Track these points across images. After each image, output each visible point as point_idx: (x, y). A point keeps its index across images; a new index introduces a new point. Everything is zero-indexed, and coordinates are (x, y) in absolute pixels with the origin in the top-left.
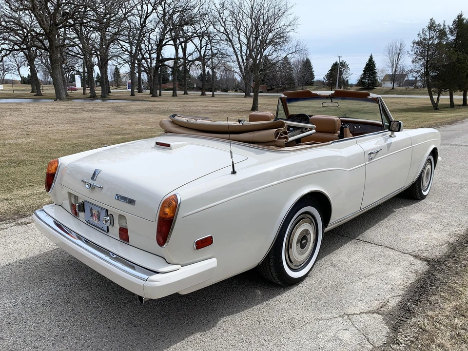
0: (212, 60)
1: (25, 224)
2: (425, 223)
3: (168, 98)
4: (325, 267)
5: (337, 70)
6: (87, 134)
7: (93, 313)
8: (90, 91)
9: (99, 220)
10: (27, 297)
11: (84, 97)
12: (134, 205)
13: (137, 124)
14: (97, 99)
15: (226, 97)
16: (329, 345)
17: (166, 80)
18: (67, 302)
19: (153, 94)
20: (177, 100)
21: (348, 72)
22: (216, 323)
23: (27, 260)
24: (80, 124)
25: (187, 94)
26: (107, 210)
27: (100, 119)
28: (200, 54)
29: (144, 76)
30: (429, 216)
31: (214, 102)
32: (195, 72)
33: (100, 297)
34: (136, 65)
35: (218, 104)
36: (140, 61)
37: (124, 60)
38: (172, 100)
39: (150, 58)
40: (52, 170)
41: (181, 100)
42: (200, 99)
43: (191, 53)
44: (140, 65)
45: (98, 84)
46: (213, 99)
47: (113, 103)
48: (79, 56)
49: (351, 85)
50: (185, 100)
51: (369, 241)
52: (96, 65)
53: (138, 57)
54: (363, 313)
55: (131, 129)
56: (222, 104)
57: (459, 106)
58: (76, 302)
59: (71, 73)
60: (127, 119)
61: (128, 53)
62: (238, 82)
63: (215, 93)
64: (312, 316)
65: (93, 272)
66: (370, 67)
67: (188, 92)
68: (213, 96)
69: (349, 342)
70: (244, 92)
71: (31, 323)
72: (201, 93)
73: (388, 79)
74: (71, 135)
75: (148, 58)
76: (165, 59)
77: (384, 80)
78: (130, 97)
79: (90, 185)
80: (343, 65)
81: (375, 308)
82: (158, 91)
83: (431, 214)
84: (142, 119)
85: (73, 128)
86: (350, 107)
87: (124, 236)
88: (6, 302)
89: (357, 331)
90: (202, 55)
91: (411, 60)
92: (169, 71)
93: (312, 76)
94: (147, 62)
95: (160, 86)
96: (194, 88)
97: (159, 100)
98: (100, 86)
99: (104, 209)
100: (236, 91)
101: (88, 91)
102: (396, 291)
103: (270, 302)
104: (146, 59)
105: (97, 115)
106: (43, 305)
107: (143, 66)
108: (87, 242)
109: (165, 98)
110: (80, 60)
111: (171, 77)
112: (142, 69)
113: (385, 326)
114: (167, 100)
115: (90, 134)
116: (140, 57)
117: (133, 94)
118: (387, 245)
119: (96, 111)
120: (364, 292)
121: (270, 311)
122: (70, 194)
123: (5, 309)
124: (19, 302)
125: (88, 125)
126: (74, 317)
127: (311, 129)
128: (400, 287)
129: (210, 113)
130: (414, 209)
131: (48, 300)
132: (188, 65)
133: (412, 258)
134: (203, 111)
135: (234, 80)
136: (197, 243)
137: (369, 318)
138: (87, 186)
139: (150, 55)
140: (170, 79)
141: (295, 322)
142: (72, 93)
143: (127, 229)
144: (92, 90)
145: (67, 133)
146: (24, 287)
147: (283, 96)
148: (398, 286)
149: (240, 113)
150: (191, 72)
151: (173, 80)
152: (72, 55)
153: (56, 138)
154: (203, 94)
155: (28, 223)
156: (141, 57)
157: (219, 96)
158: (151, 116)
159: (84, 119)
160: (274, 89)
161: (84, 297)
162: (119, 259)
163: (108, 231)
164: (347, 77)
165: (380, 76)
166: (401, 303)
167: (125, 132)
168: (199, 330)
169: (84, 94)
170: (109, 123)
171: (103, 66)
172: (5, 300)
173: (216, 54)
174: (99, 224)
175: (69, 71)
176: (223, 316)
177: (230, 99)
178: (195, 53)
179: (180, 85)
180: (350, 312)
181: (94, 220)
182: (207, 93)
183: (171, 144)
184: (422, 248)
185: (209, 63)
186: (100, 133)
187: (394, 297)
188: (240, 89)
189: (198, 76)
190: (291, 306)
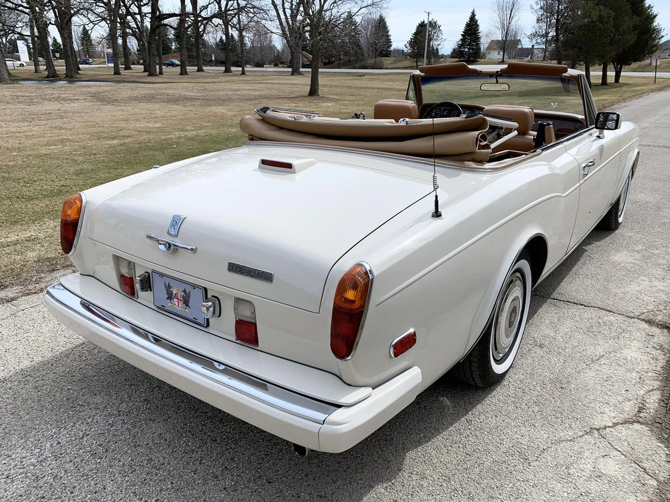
0: (239, 17)
1: (8, 301)
2: (637, 267)
3: (173, 78)
4: (527, 349)
5: (424, 32)
6: (60, 137)
7: (188, 463)
8: (45, 67)
9: (187, 305)
10: (59, 443)
11: (36, 77)
12: (272, 281)
13: (137, 120)
14: (60, 80)
15: (264, 74)
16: (594, 486)
17: (167, 50)
18: (135, 446)
19: (150, 71)
20: (189, 80)
21: (441, 37)
22: (401, 463)
23: (35, 369)
24: (44, 122)
25: (202, 70)
26: (206, 289)
27: (76, 113)
28: (220, 7)
29: (133, 43)
30: (637, 256)
31: (248, 82)
32: (213, 36)
33: (189, 431)
34: (118, 25)
35: (255, 85)
36: (123, 17)
37: (99, 16)
38: (181, 81)
39: (140, 13)
40: (72, 213)
41: (195, 80)
42: (223, 79)
43: (205, 5)
44: (125, 24)
45: (58, 55)
46: (243, 78)
47: (89, 87)
48: (20, 8)
49: (443, 56)
50: (202, 81)
51: (572, 301)
52: (51, 23)
53: (120, 12)
54: (618, 424)
55: (131, 128)
56: (261, 85)
57: (596, 85)
58: (150, 444)
59: (9, 38)
60: (120, 113)
61: (103, 5)
62: (278, 51)
63: (246, 69)
64: (546, 436)
65: (161, 384)
66: (472, 29)
67: (204, 68)
68: (243, 73)
69: (620, 478)
70: (289, 67)
71: (83, 494)
72: (223, 68)
73: (495, 47)
74: (35, 141)
75: (136, 14)
76: (166, 14)
77: (490, 48)
78: (113, 76)
79: (169, 246)
80: (433, 25)
81: (631, 414)
82: (158, 67)
83: (638, 251)
84: (144, 112)
85: (34, 129)
86: (450, 89)
87: (247, 333)
88: (22, 455)
89: (623, 457)
90: (223, 9)
91: (535, 18)
92: (171, 34)
93: (388, 42)
94: (135, 19)
95: (160, 58)
96: (211, 61)
97: (161, 81)
98: (60, 58)
99: (199, 287)
100: (276, 65)
101: (43, 68)
102: (648, 382)
103: (469, 416)
104: (133, 15)
105: (68, 106)
106: (94, 455)
107: (130, 27)
108: (157, 340)
109: (168, 78)
110: (23, 15)
111: (174, 44)
112: (128, 30)
113: (659, 444)
114: (173, 81)
115: (66, 138)
116: (123, 10)
117: (117, 72)
118: (600, 306)
119: (64, 100)
120: (603, 388)
121: (477, 433)
122: (117, 259)
123: (25, 470)
124: (47, 454)
125: (58, 123)
126: (156, 474)
127: (509, 131)
128: (649, 374)
129: (247, 100)
130: (611, 245)
131: (100, 445)
132: (202, 24)
133: (646, 326)
134: (235, 97)
135: (272, 48)
136: (395, 347)
137: (630, 433)
138: (162, 247)
139: (139, 7)
140: (173, 47)
141: (523, 450)
142: (16, 71)
143: (255, 324)
144: (50, 65)
145: (27, 137)
146: (46, 423)
147: (417, 72)
148: (647, 373)
149: (292, 99)
150: (206, 37)
151: (179, 50)
152: (9, 8)
153: (10, 146)
154: (227, 71)
155: (12, 299)
156: (125, 11)
157: (253, 74)
158: (157, 106)
159: (49, 113)
160: (333, 62)
161: (161, 434)
162: (231, 371)
163: (208, 325)
164: (438, 45)
165: (484, 43)
166: (663, 401)
167: (121, 133)
168: (381, 479)
169: (36, 71)
170: (93, 119)
171: (64, 25)
172: (19, 450)
173: (245, 7)
174: (187, 312)
175: (6, 35)
176: (408, 450)
177: (270, 77)
178: (212, 5)
179: (189, 57)
180: (597, 424)
181: (177, 305)
182: (233, 69)
183: (294, 162)
184: (651, 307)
185: (235, 20)
186: (82, 136)
187: (649, 391)
188: (282, 63)
189: (217, 44)
190: (507, 421)
